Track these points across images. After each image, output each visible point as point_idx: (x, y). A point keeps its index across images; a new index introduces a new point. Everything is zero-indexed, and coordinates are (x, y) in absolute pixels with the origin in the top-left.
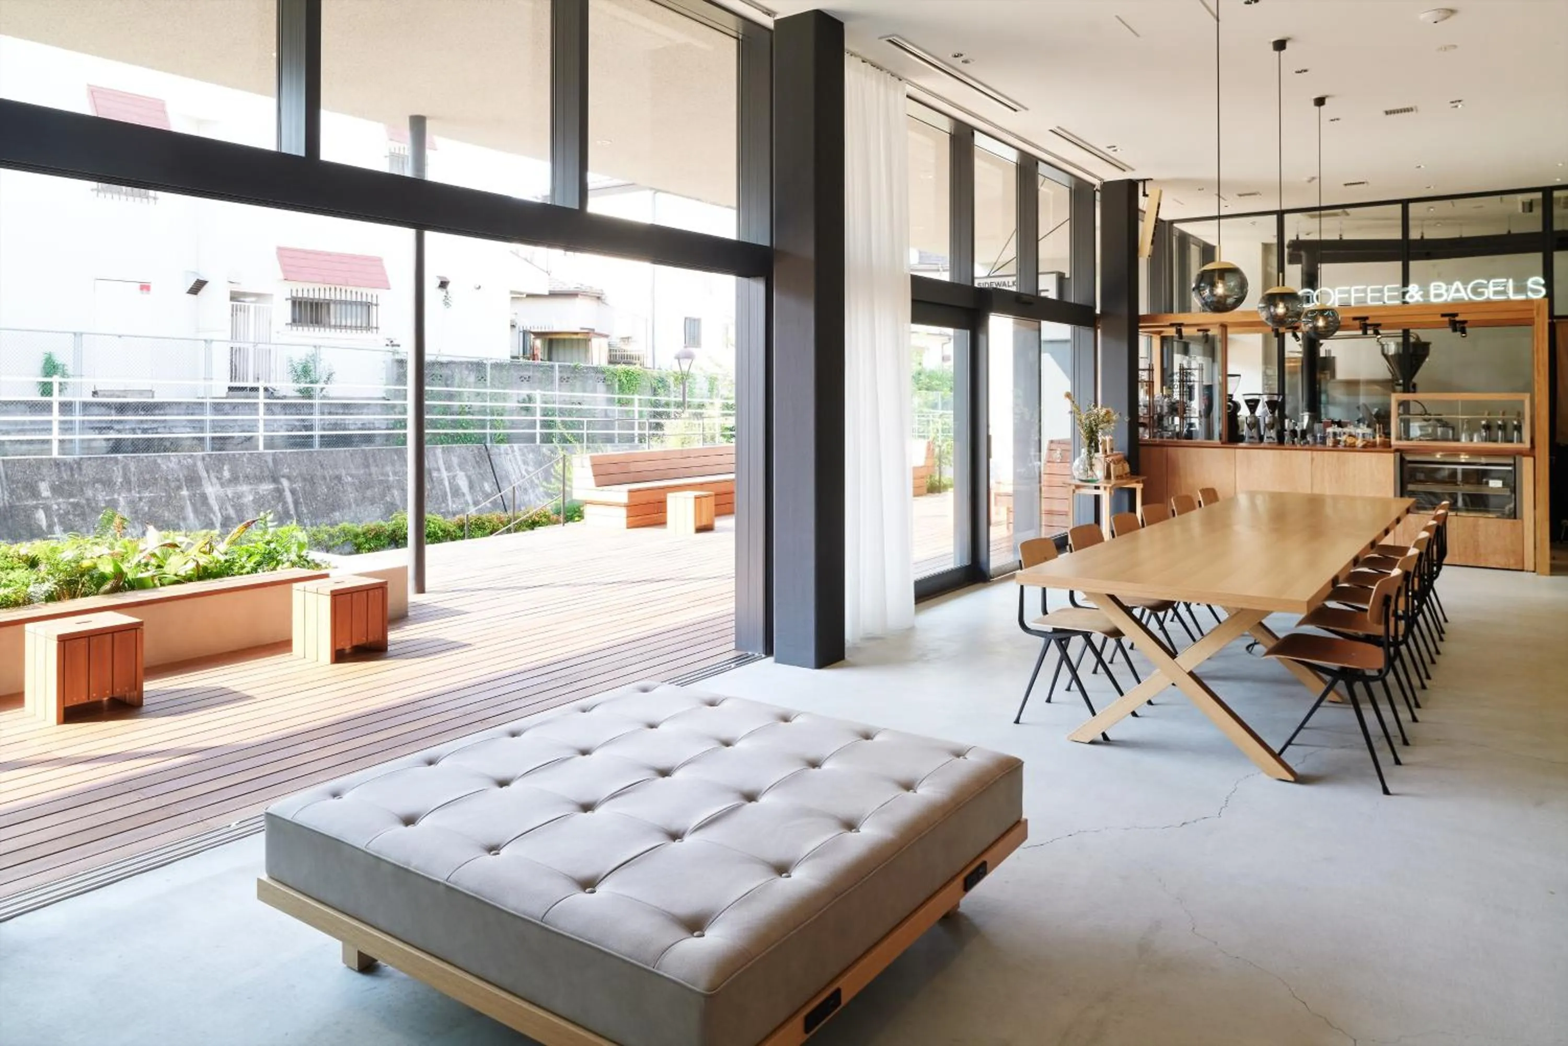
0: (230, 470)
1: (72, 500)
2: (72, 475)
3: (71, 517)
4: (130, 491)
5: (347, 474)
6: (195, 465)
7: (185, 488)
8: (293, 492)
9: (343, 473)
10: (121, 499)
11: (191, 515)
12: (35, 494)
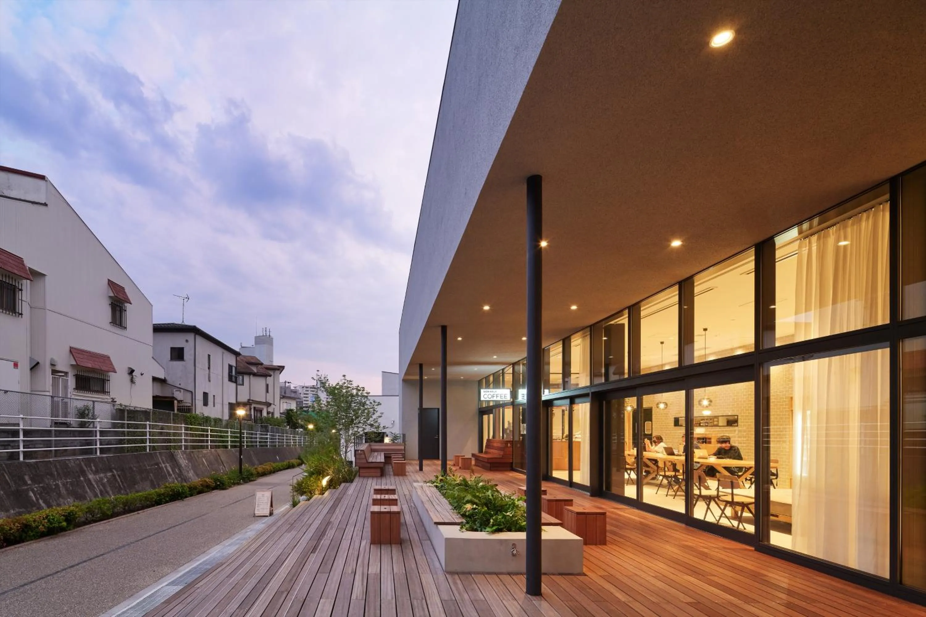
0: (94, 466)
1: (41, 485)
2: (36, 471)
3: (44, 494)
4: (61, 479)
5: (134, 466)
6: (80, 463)
7: (81, 476)
8: (119, 476)
9: (132, 466)
10: (60, 483)
11: (88, 490)
12: (25, 483)
